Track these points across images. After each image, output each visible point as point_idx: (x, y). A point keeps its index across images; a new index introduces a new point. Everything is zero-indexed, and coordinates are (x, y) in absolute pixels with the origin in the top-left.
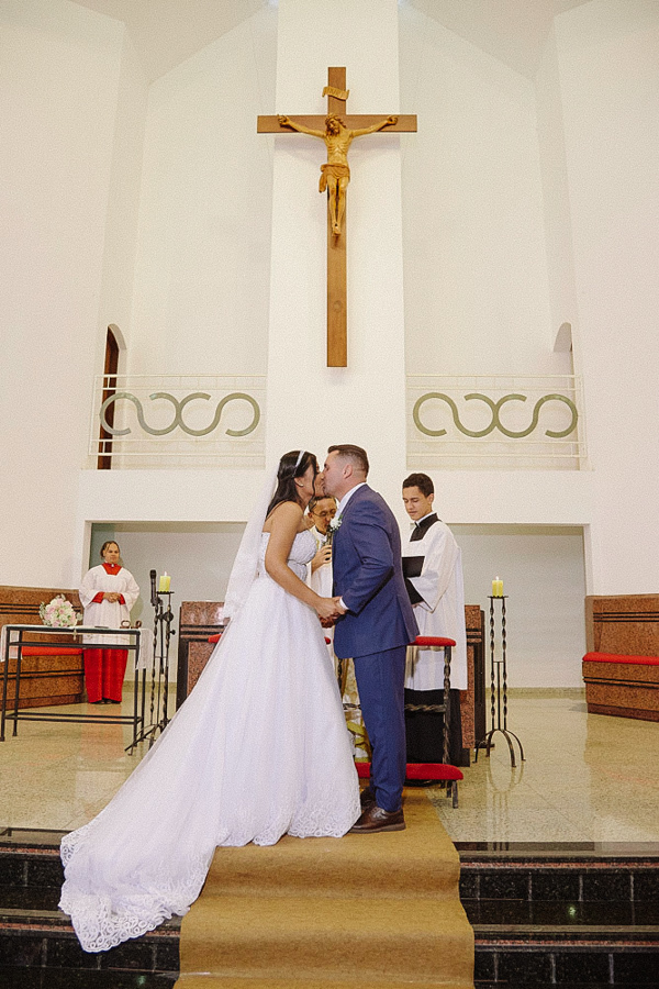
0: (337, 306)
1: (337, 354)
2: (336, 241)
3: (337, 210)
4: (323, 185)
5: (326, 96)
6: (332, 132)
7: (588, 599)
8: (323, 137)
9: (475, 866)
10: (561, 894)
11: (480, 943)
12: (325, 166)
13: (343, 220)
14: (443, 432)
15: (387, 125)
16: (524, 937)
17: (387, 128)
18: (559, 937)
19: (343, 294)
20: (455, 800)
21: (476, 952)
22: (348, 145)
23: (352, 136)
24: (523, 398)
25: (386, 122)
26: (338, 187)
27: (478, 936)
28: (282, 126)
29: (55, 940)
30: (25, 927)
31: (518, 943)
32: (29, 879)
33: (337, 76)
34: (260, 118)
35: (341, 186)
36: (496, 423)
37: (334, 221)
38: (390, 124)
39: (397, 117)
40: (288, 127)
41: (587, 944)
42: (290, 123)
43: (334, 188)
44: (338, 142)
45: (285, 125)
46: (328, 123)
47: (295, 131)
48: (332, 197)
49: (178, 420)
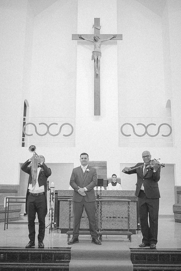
0: (97, 97)
1: (97, 111)
2: (97, 76)
3: (97, 66)
4: (93, 58)
5: (94, 28)
6: (95, 40)
7: (175, 187)
8: (93, 42)
9: (134, 252)
10: (154, 259)
11: (134, 267)
12: (94, 52)
13: (99, 69)
14: (130, 135)
15: (113, 38)
16: (144, 266)
17: (113, 39)
18: (152, 266)
19: (99, 92)
20: (131, 240)
21: (134, 270)
22: (100, 45)
23: (102, 42)
24: (155, 125)
25: (113, 37)
26: (97, 58)
27: (134, 266)
28: (80, 38)
29: (41, 269)
30: (34, 266)
31: (143, 267)
32: (31, 258)
33: (97, 21)
34: (73, 35)
35: (98, 58)
36: (146, 132)
37: (96, 69)
38: (114, 37)
39: (116, 35)
40: (82, 38)
41: (158, 268)
42: (82, 37)
43: (96, 59)
44: (98, 44)
45: (81, 37)
46: (94, 38)
47: (84, 39)
48: (96, 62)
49: (48, 131)
